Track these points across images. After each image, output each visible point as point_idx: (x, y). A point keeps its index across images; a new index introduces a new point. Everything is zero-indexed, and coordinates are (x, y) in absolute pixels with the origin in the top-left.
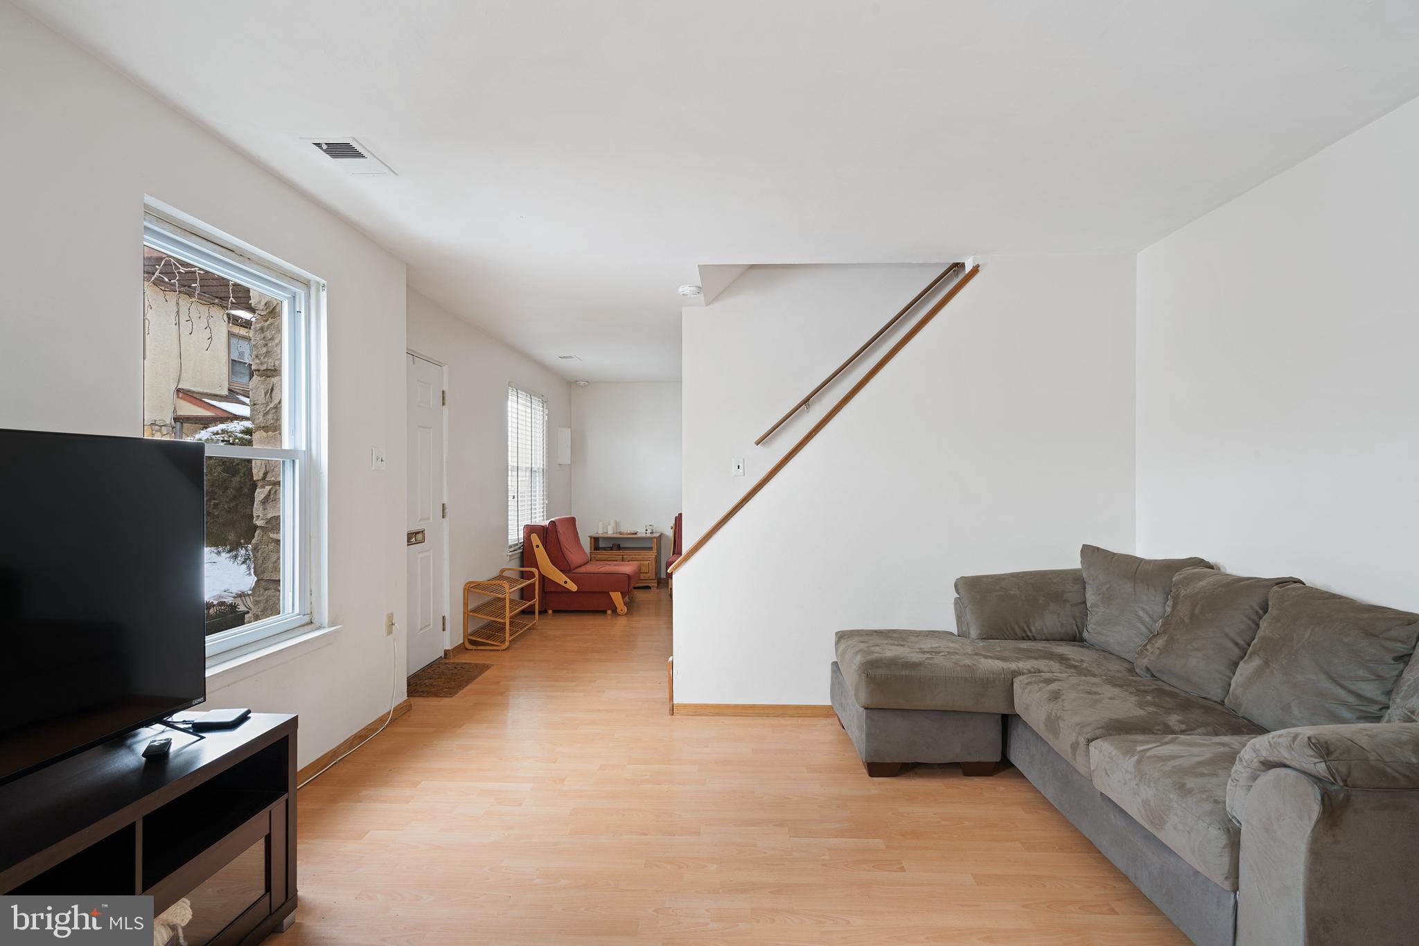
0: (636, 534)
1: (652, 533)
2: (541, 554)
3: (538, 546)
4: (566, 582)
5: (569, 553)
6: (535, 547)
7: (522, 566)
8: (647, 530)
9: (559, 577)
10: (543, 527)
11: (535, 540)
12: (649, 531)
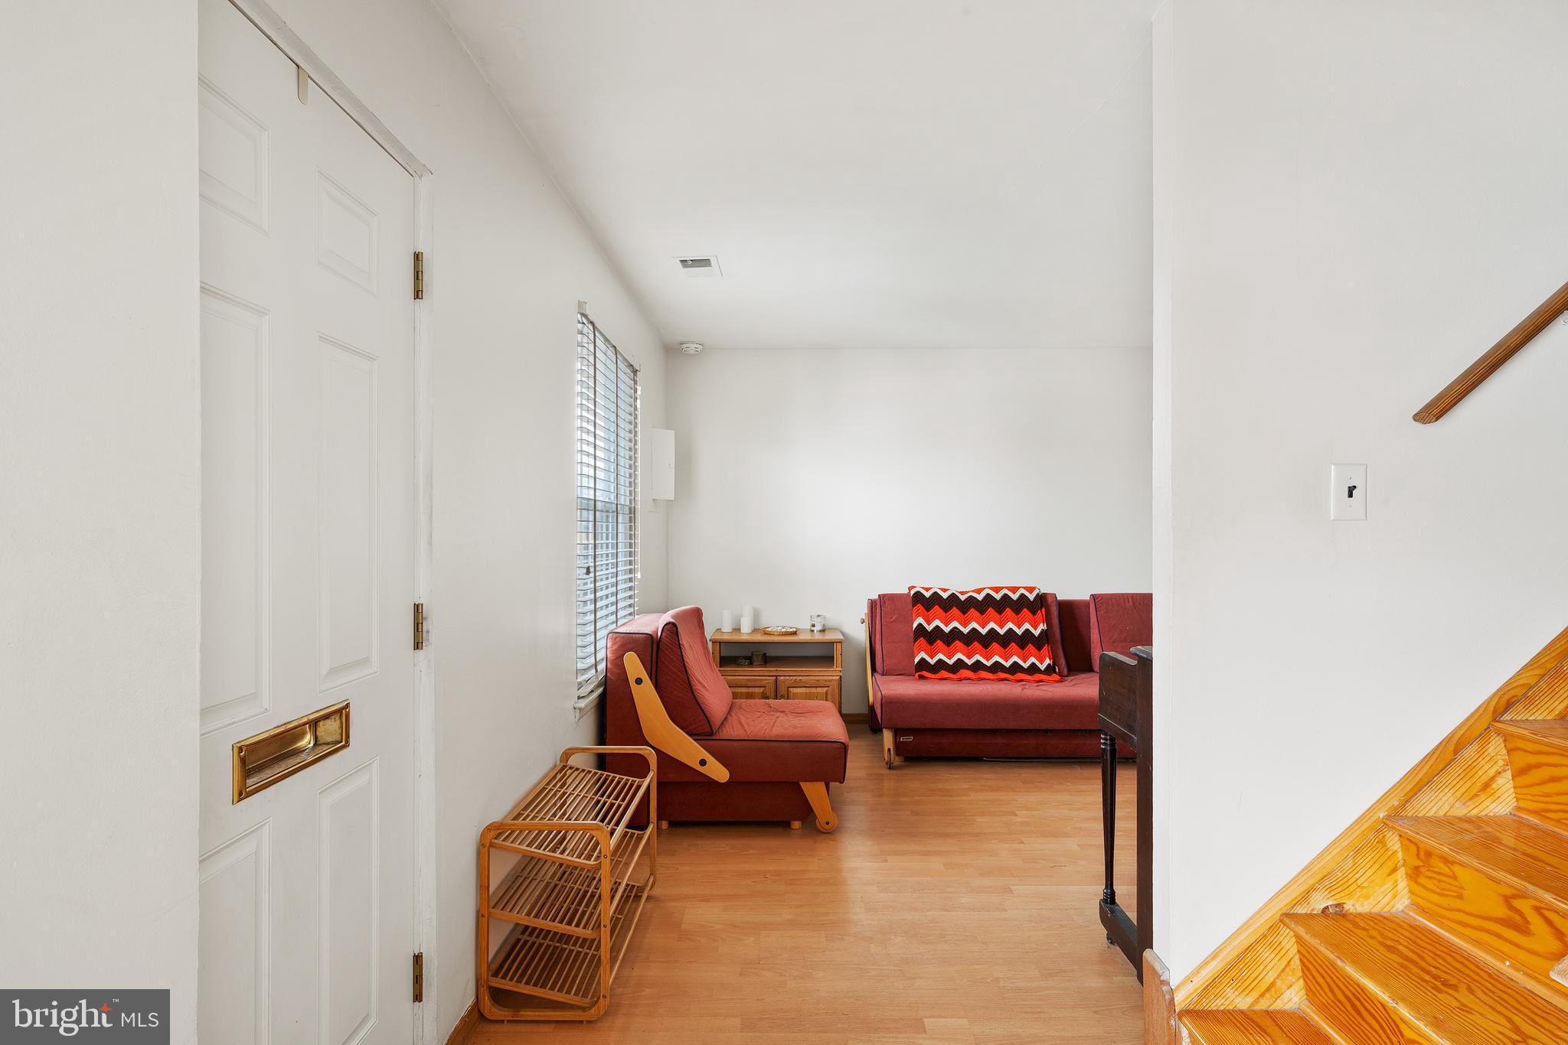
0: (795, 633)
1: (823, 631)
2: (647, 699)
3: (639, 681)
4: (703, 762)
5: (702, 690)
6: (632, 681)
7: (601, 739)
8: (813, 626)
9: (689, 751)
10: (650, 637)
11: (634, 666)
12: (818, 628)
